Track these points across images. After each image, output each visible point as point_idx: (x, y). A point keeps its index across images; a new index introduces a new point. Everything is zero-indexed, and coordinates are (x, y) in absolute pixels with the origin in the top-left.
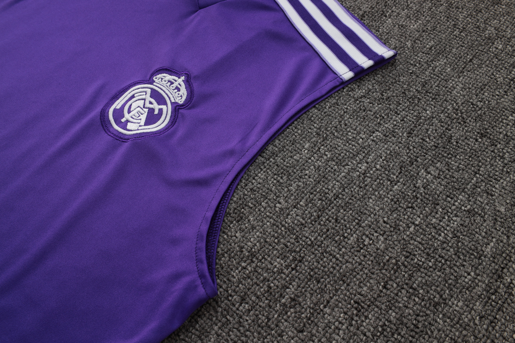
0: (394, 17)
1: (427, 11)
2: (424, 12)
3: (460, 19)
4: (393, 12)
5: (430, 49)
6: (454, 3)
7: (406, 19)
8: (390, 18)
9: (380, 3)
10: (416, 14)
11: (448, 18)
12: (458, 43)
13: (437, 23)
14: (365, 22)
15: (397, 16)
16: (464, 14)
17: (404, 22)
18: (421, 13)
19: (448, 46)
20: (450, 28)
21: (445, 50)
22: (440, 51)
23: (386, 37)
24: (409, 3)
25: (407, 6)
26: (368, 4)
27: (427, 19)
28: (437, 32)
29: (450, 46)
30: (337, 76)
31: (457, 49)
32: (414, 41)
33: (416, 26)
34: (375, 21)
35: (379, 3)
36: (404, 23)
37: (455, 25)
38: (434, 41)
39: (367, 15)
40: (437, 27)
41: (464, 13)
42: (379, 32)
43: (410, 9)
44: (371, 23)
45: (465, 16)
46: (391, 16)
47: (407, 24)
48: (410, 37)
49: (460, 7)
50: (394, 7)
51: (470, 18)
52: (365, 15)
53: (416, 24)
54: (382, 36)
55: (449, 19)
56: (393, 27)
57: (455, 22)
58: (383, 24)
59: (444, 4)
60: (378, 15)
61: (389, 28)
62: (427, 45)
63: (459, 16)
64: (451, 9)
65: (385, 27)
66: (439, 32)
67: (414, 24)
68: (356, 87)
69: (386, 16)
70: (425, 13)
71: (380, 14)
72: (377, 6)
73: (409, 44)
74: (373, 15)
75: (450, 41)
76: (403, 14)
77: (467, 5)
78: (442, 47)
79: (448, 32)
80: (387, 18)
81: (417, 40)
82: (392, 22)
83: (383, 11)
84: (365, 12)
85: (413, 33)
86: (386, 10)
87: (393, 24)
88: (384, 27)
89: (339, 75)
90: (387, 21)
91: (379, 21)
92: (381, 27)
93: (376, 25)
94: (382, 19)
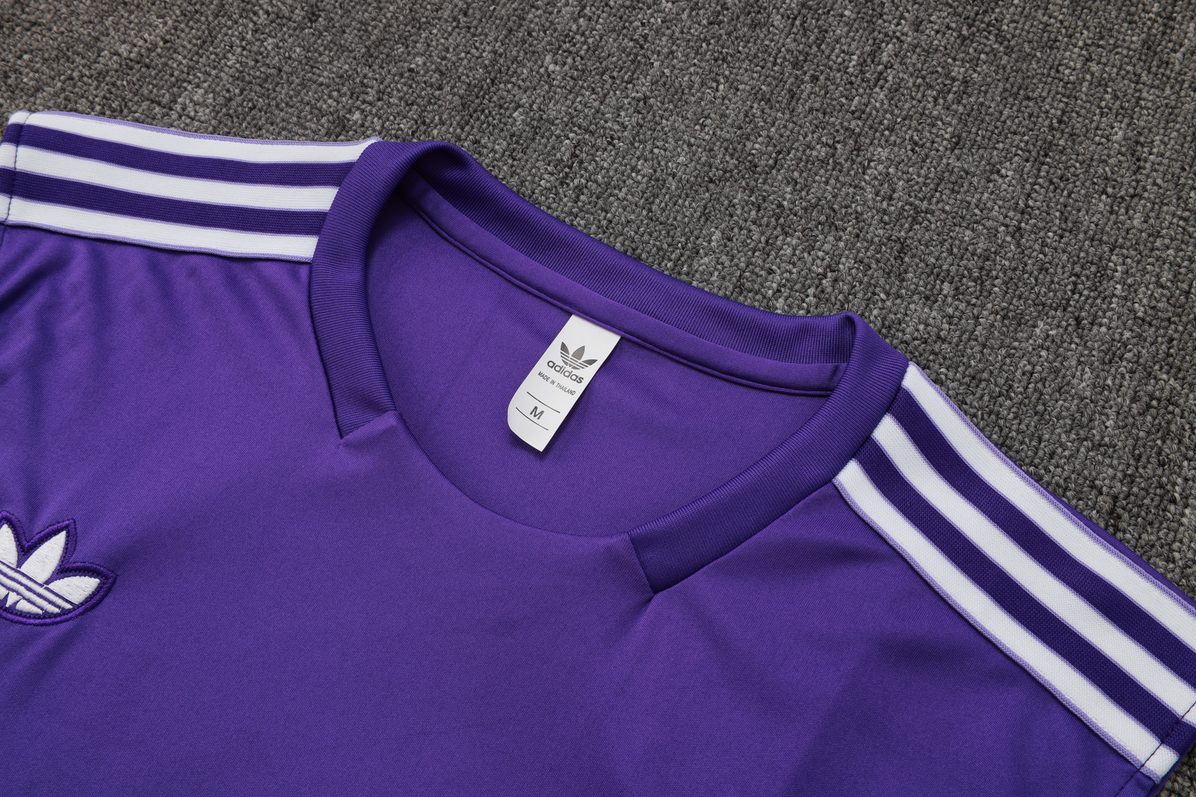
4: (1186, 480)
8: (1186, 506)
9: (1144, 459)
14: (1128, 536)
26: (1111, 466)
30: (1130, 767)
34: (1151, 524)
35: (1140, 456)
39: (1124, 509)
42: (1174, 562)
44: (1145, 536)
46: (1187, 498)
50: (1185, 463)
52: (1120, 511)
58: (1176, 531)
60: (1152, 500)
65: (1186, 540)
68: (1187, 784)
69: (1173, 501)
71: (1158, 498)
72: (1141, 470)
74: (1140, 506)
80: (1180, 508)
83: (1161, 486)
84: (1115, 498)
86: (1169, 481)
88: (1181, 541)
89: (1138, 766)
90: (1184, 520)
91: (1161, 523)
92: (1176, 545)
93: (1160, 539)
94: (1169, 514)
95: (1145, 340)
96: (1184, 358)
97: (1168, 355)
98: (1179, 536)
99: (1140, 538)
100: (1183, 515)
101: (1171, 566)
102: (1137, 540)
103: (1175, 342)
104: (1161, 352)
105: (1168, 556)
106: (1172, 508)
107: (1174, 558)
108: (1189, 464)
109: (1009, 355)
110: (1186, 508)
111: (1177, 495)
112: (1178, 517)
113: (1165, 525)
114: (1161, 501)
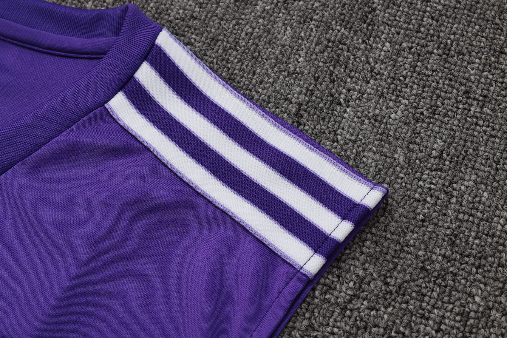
0: (355, 101)
1: (409, 74)
2: (405, 78)
3: (472, 78)
4: (349, 90)
5: (440, 157)
6: (452, 44)
7: (378, 102)
8: (348, 106)
9: (321, 79)
10: (393, 86)
11: (450, 80)
12: (485, 132)
13: (434, 97)
14: (307, 127)
15: (359, 99)
16: (476, 65)
17: (375, 108)
18: (400, 80)
19: (468, 144)
20: (461, 101)
21: (466, 152)
22: (458, 157)
23: (354, 151)
24: (373, 64)
25: (372, 71)
26: (299, 85)
27: (414, 92)
28: (441, 118)
29: (472, 142)
30: (293, 269)
31: (486, 145)
32: (408, 147)
33: (399, 113)
34: (324, 119)
35: (319, 77)
36: (377, 112)
37: (466, 92)
38: (441, 138)
39: (305, 111)
40: (437, 107)
41: (474, 63)
42: (337, 142)
43: (378, 77)
44: (318, 127)
45: (478, 69)
46: (348, 101)
47: (383, 113)
48: (397, 139)
49: (465, 51)
50: (349, 80)
51: (489, 71)
52: (302, 112)
53: (398, 107)
54: (345, 151)
55: (453, 83)
56: (359, 125)
57: (465, 85)
58: (340, 123)
59: (435, 51)
60: (325, 104)
61: (354, 129)
62: (432, 149)
63: (469, 72)
64: (450, 60)
65: (346, 128)
66: (445, 115)
67: (395, 109)
68: (335, 279)
69: (340, 104)
70: (407, 80)
71: (329, 103)
72: (318, 86)
73: (399, 156)
74: (316, 109)
75: (471, 132)
76: (368, 90)
77: (474, 43)
78: (459, 148)
79: (460, 111)
80: (343, 108)
81: (411, 143)
82: (356, 115)
83: (332, 95)
84: (300, 105)
85: (399, 130)
86: (337, 91)
87: (359, 118)
88: (343, 129)
89: (298, 268)
90: (346, 115)
91: (330, 118)
92: (338, 132)
93: (328, 128)
94: (335, 112)
95: (328, 7)
96: (352, 15)
97: (342, 14)
98: (342, 125)
99: (315, 128)
100: (345, 112)
101: (335, 144)
102: (313, 130)
103: (346, 6)
104: (337, 13)
105: (333, 139)
106: (338, 108)
107: (337, 139)
108: (351, 80)
109: (238, 24)
110: (347, 107)
111: (341, 100)
112: (342, 113)
113: (332, 119)
114: (331, 104)
